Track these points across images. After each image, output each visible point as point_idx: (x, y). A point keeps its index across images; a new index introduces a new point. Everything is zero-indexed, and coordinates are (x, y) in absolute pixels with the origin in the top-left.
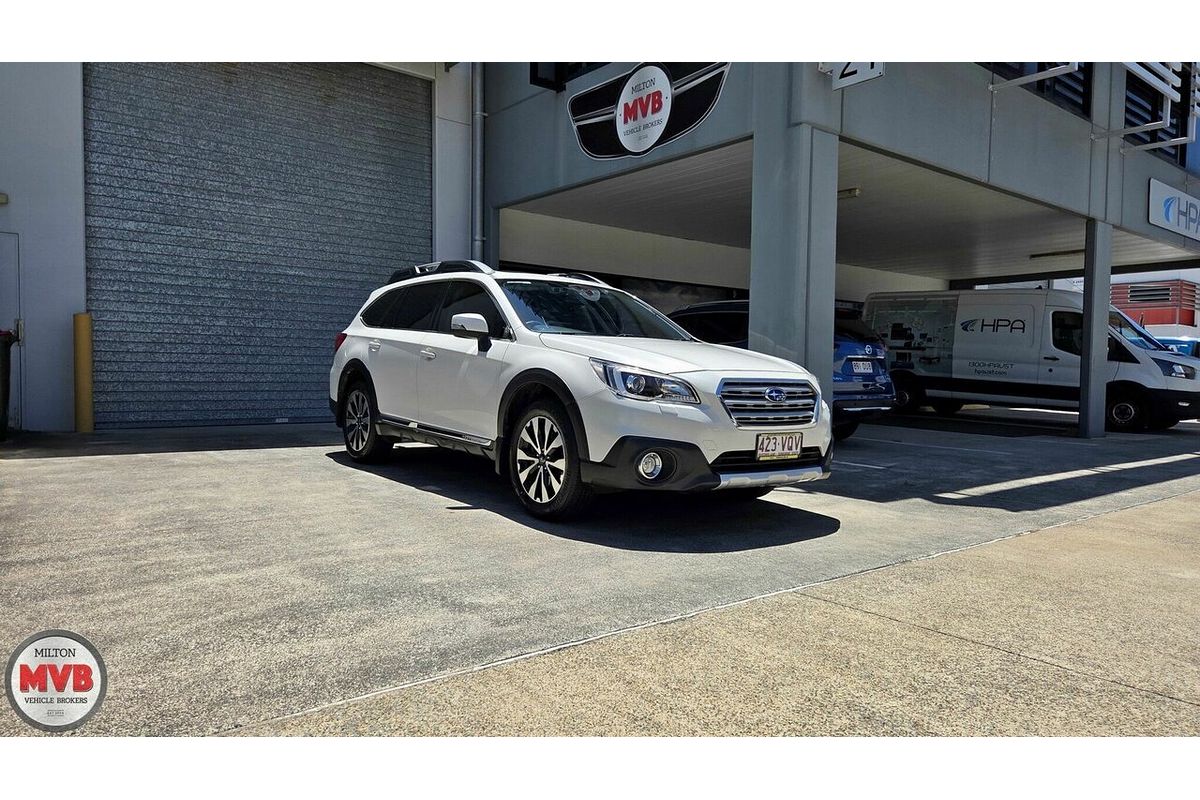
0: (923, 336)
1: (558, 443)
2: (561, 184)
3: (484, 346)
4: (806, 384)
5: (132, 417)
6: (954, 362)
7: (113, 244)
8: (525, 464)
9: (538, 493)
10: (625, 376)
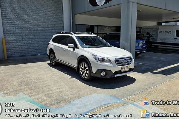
0: (152, 34)
1: (87, 68)
2: (86, 11)
3: (74, 50)
4: (130, 57)
5: (13, 55)
6: (158, 39)
7: (7, 25)
8: (82, 71)
9: (84, 76)
10: (98, 58)
